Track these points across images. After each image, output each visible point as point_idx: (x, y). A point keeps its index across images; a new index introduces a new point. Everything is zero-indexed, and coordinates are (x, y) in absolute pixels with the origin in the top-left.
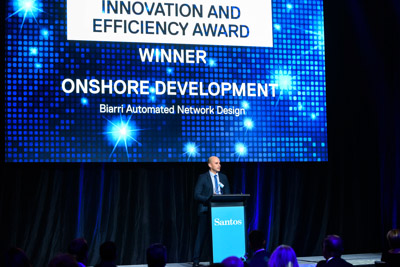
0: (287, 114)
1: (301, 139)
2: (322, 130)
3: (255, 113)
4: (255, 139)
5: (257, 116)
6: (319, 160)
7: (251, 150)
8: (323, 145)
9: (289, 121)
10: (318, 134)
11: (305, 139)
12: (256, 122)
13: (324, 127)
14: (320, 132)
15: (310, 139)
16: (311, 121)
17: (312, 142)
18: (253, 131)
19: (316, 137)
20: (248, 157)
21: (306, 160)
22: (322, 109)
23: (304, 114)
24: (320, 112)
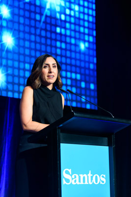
0: (53, 36)
1: (69, 74)
2: (92, 66)
3: (16, 26)
4: (16, 64)
5: (19, 31)
6: (88, 106)
7: (10, 79)
8: (92, 86)
9: (56, 47)
10: (87, 72)
11: (74, 76)
12: (18, 39)
13: (93, 63)
14: (89, 68)
15: (78, 77)
16: (80, 52)
17: (81, 81)
18: (13, 52)
19: (85, 75)
20: (7, 90)
21: (74, 104)
22: (91, 39)
23: (73, 41)
24: (89, 41)
